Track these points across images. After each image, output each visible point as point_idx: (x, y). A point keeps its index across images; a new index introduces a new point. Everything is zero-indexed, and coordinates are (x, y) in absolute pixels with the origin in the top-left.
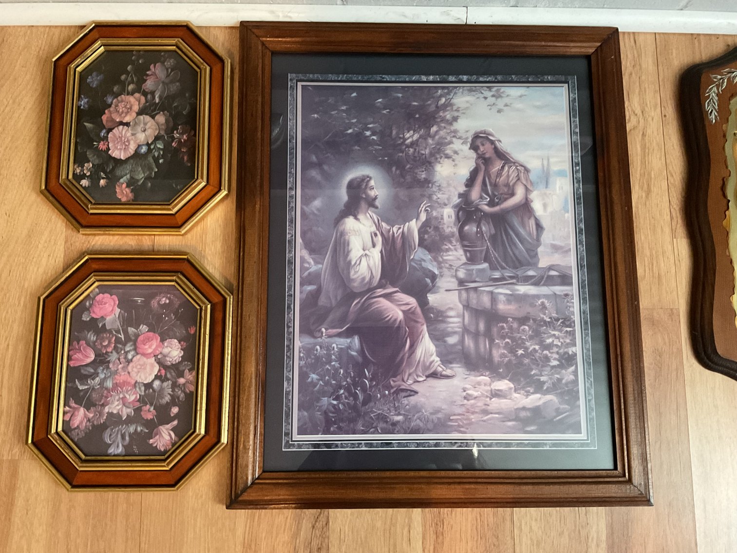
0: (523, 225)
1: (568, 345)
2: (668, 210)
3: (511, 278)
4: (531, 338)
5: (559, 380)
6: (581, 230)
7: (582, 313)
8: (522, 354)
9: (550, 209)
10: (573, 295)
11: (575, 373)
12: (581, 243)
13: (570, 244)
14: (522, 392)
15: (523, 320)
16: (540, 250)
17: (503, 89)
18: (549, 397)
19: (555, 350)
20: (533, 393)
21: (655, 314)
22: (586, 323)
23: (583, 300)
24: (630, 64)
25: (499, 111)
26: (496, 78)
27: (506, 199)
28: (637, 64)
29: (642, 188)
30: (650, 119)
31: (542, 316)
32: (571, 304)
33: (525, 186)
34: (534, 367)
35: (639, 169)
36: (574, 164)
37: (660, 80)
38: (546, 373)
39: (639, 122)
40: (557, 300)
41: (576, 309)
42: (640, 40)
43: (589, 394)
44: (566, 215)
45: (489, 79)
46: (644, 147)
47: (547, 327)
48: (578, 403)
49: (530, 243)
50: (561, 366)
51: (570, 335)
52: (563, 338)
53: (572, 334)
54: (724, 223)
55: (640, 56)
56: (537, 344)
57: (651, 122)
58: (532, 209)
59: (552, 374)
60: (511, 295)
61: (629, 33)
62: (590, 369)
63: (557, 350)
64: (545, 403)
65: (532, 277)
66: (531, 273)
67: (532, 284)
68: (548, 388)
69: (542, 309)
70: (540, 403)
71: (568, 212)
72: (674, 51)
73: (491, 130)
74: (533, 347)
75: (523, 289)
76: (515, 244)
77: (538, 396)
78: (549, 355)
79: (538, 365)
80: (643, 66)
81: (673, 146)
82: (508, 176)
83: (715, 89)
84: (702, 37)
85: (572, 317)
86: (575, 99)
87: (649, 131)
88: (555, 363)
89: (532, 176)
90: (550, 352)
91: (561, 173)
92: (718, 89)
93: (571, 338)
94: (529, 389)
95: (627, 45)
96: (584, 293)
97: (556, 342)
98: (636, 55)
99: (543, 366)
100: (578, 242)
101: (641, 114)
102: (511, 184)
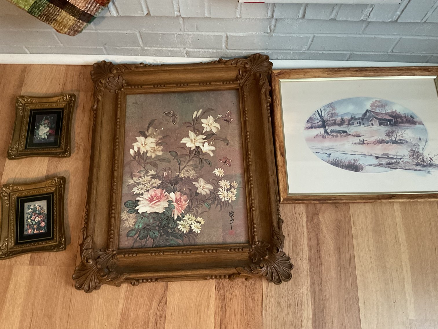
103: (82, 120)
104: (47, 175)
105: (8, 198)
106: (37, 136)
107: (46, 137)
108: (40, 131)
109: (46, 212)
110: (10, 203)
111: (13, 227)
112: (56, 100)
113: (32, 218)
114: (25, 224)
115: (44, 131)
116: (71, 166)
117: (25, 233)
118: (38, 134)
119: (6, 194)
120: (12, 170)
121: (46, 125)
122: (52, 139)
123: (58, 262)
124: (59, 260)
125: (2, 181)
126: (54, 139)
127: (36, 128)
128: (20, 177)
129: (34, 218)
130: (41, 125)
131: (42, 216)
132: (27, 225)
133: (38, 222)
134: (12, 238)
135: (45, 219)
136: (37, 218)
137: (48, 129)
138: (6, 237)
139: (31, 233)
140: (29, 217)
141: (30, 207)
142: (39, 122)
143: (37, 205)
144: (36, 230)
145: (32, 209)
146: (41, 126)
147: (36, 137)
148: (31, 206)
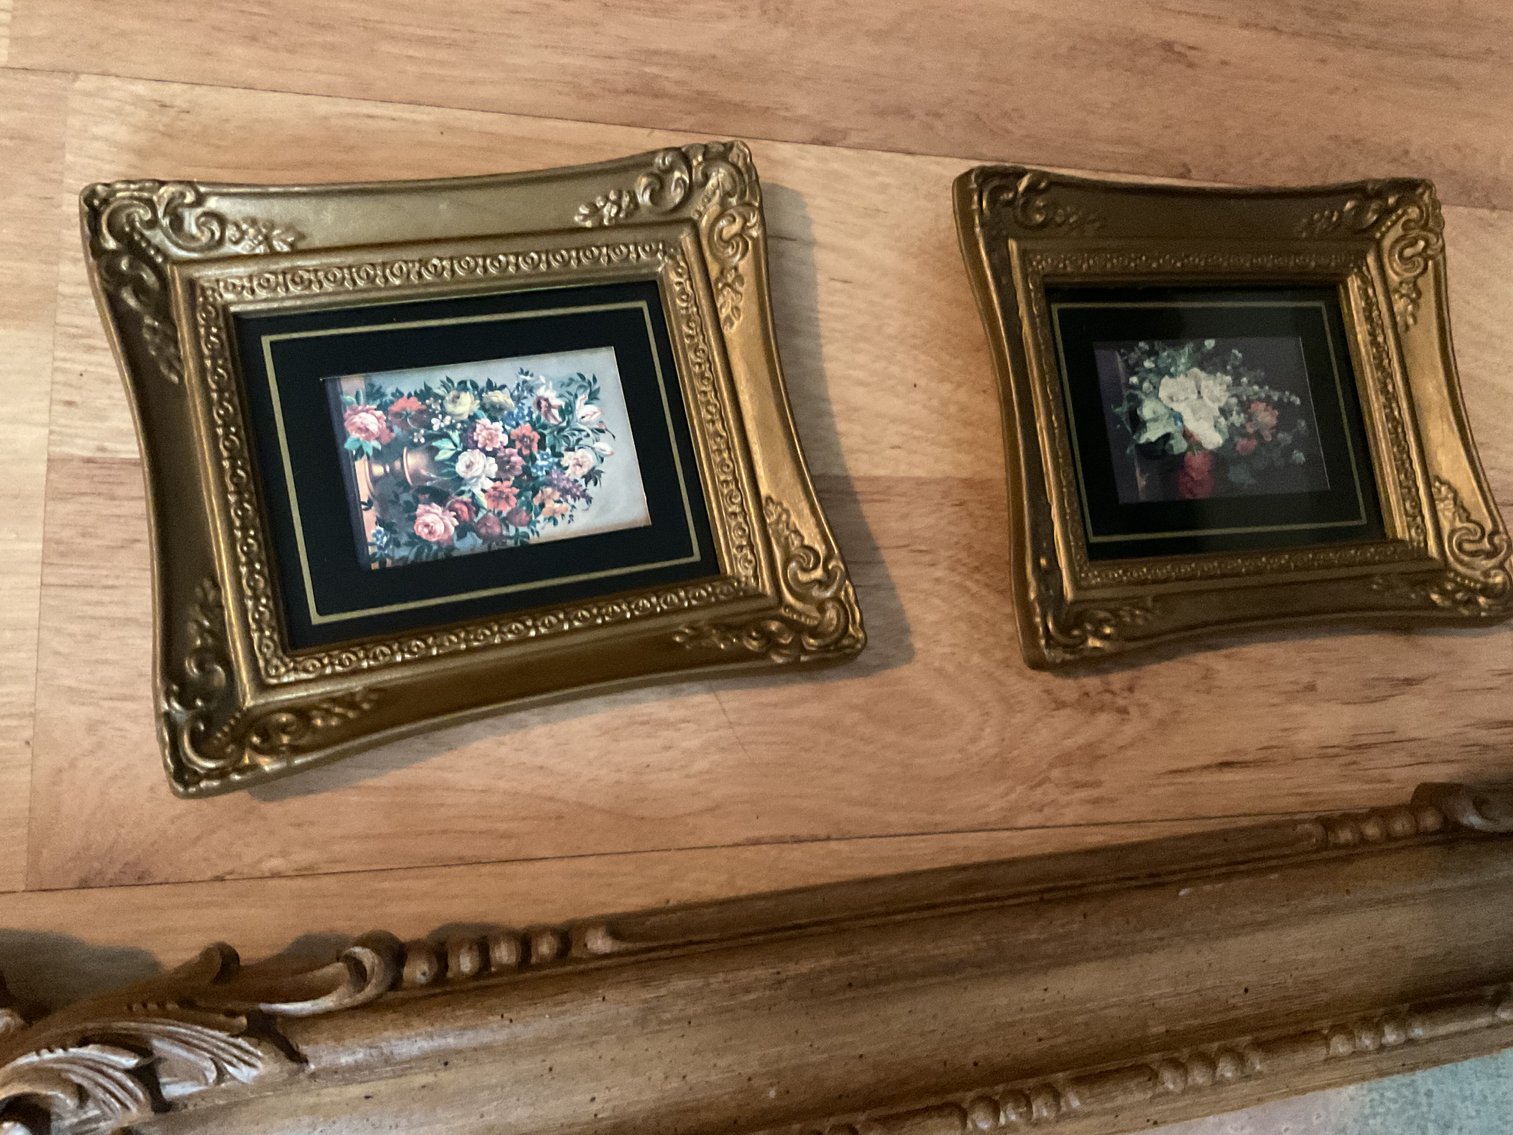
103: (1311, 688)
104: (859, 487)
105: (644, 216)
106: (1148, 364)
107: (1152, 434)
108: (1191, 384)
109: (546, 531)
110: (602, 238)
111: (398, 278)
112: (1445, 475)
113: (485, 421)
114: (435, 378)
115: (1194, 412)
116: (950, 668)
117: (351, 386)
118: (1161, 372)
119: (676, 195)
120: (873, 212)
121: (1237, 419)
122: (1142, 482)
123: (78, 713)
124: (92, 727)
125: (785, 151)
126: (1143, 498)
127: (1210, 344)
128: (820, 278)
129: (491, 438)
130: (1237, 382)
131: (506, 510)
132: (425, 394)
133: (460, 480)
134: (295, 290)
135: (486, 538)
136: (492, 467)
137: (1212, 439)
138: (302, 236)
139: (354, 435)
140: (498, 397)
141: (583, 397)
142: (1249, 364)
143: (604, 445)
144: (378, 470)
145: (567, 411)
146: (1228, 379)
147: (1139, 363)
148: (593, 397)
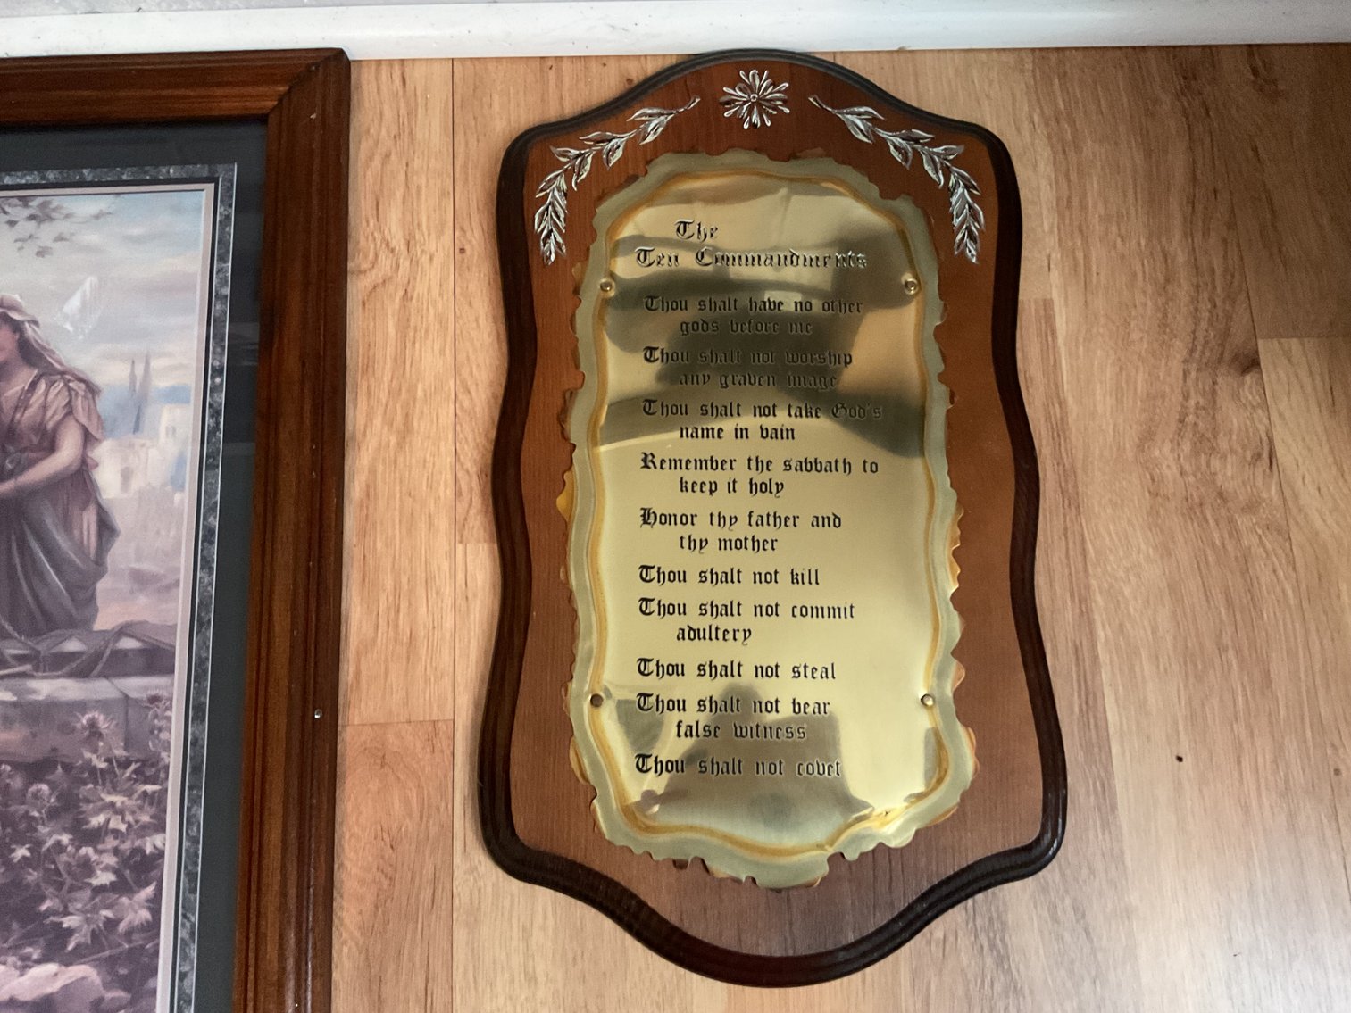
0: (67, 524)
1: (144, 830)
2: (450, 477)
3: (21, 659)
4: (53, 814)
5: (111, 924)
6: (209, 532)
7: (190, 743)
8: (24, 857)
9: (137, 483)
10: (171, 700)
11: (154, 904)
12: (206, 563)
13: (177, 570)
14: (12, 959)
15: (36, 770)
16: (102, 586)
17: (56, 202)
18: (82, 971)
19: (111, 843)
20: (39, 962)
21: (391, 738)
22: (196, 769)
23: (194, 711)
24: (388, 132)
25: (41, 253)
26: (43, 178)
27: (32, 463)
28: (404, 133)
29: (390, 423)
30: (425, 259)
31: (88, 755)
32: (163, 723)
33: (83, 426)
34: (50, 890)
35: (386, 379)
36: (208, 372)
37: (458, 163)
38: (79, 906)
39: (398, 266)
40: (130, 712)
41: (175, 736)
42: (417, 75)
43: (185, 957)
44: (178, 497)
45: (29, 179)
46: (404, 325)
47: (96, 783)
48: (151, 984)
49: (78, 569)
50: (122, 887)
51: (151, 804)
52: (133, 813)
53: (158, 801)
54: (561, 501)
55: (411, 113)
56: (65, 830)
57: (427, 266)
58: (93, 483)
59: (95, 909)
60: (14, 704)
61: (391, 62)
62: (193, 891)
63: (116, 843)
64: (65, 988)
65: (73, 656)
66: (72, 646)
67: (71, 675)
68: (78, 946)
69: (89, 737)
70: (54, 987)
71: (182, 488)
72: (496, 98)
73: (17, 297)
74: (56, 837)
75: (45, 688)
76: (41, 575)
77: (52, 968)
78: (94, 857)
79: (60, 885)
80: (419, 136)
81: (477, 320)
82: (44, 407)
83: (562, 181)
84: (566, 66)
85: (164, 755)
86: (228, 217)
87: (420, 289)
88: (104, 878)
89: (104, 404)
90: (96, 851)
91: (175, 396)
92: (568, 182)
93: (153, 810)
94: (28, 950)
95: (384, 89)
96: (200, 692)
97: (117, 823)
98: (403, 112)
99: (72, 889)
100: (200, 562)
101: (403, 248)
102: (50, 425)
